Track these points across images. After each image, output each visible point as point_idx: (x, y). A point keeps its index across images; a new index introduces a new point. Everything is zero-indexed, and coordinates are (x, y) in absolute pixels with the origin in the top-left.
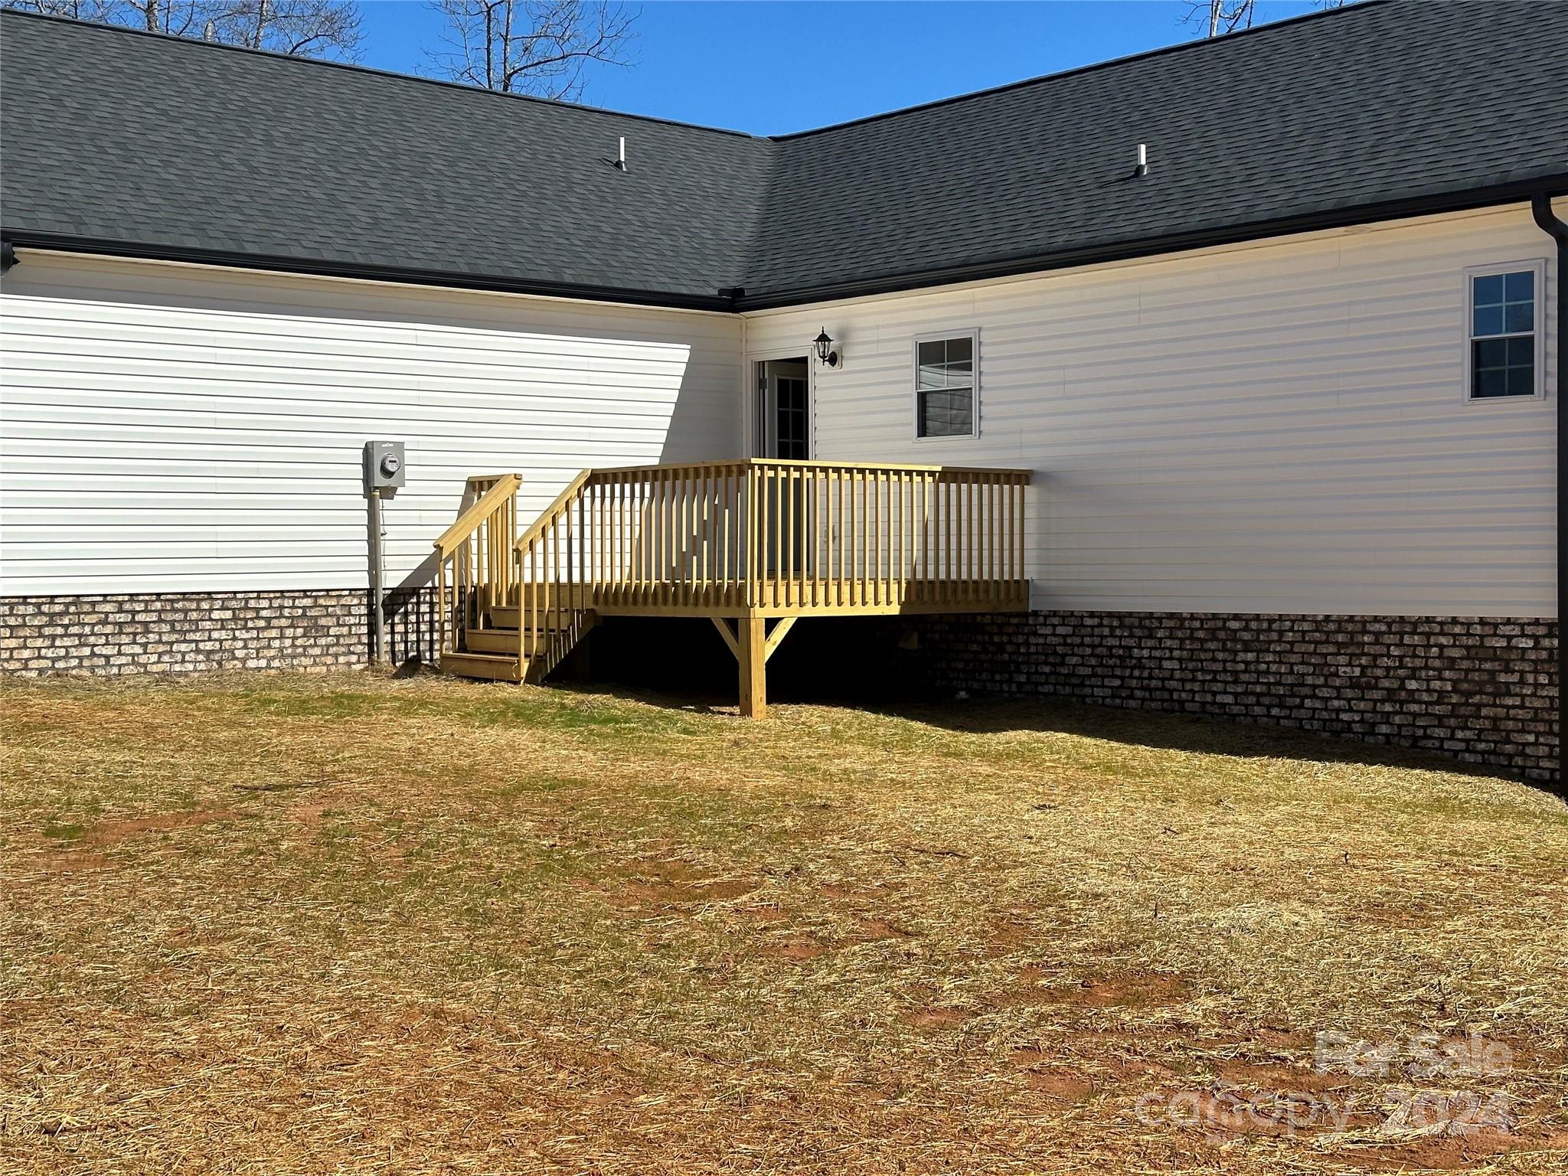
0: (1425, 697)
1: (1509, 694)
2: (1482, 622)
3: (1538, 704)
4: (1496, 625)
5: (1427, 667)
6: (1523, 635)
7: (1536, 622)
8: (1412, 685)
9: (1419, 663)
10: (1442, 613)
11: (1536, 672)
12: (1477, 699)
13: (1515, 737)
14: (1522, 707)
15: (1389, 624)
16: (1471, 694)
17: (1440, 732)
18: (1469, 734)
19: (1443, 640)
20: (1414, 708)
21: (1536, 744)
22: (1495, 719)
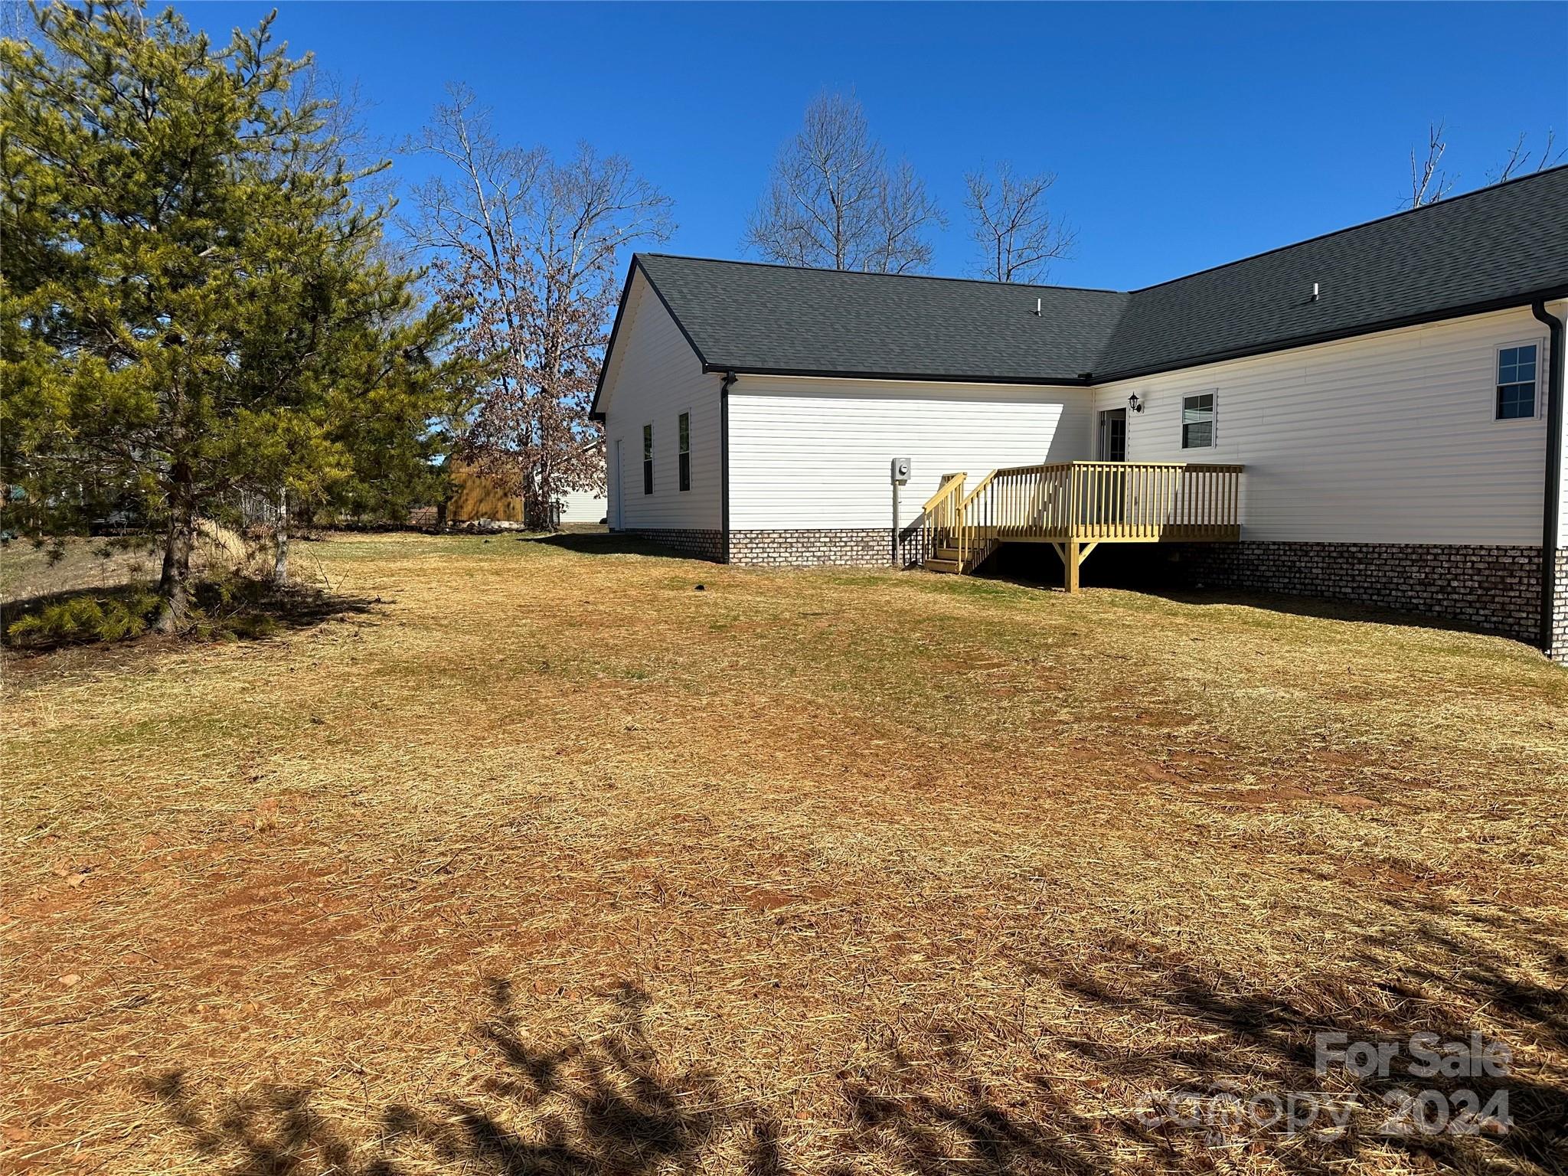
0: (1462, 591)
1: (1512, 589)
2: (1498, 548)
3: (1529, 595)
4: (1506, 550)
5: (1464, 574)
6: (1522, 556)
7: (1531, 548)
8: (1455, 584)
9: (1459, 571)
10: (1474, 543)
11: (1529, 577)
12: (1493, 592)
13: (1514, 614)
14: (1520, 597)
15: (1443, 550)
16: (1490, 589)
17: (1470, 611)
18: (1487, 612)
19: (1474, 558)
20: (1456, 597)
21: (1527, 618)
22: (1503, 604)
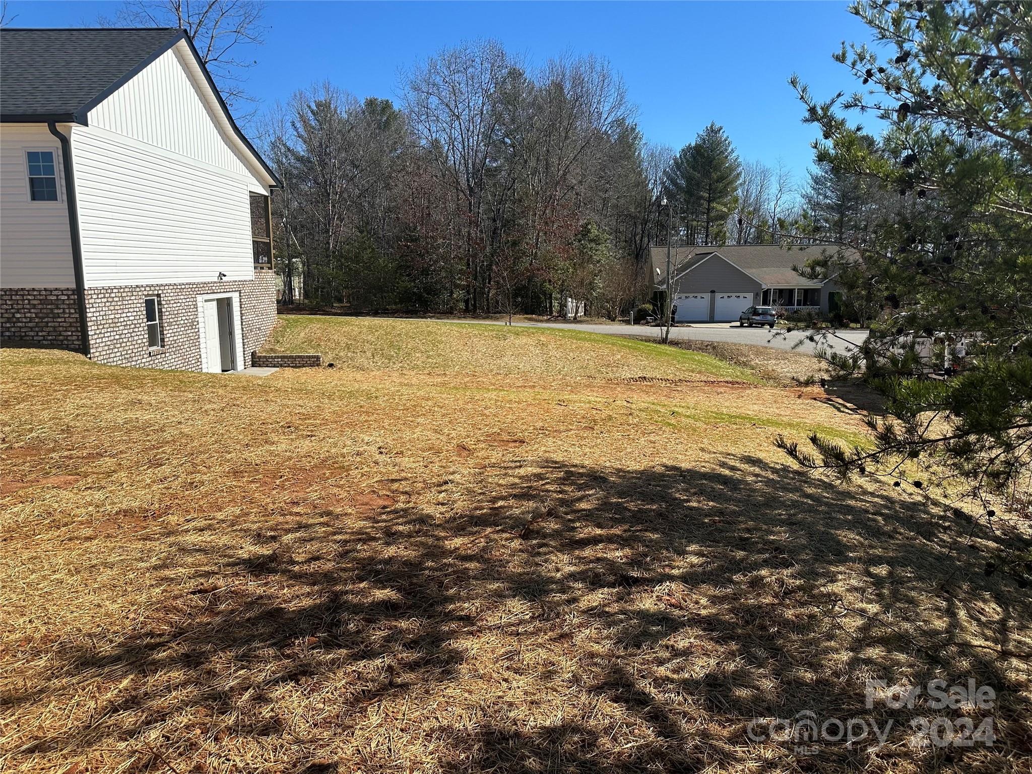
0: (24, 320)
1: (59, 317)
2: (45, 290)
3: (71, 320)
4: (51, 291)
5: (24, 308)
6: (63, 295)
7: (68, 289)
8: (18, 315)
9: (20, 307)
10: (28, 286)
11: (69, 308)
12: (46, 320)
13: (63, 333)
14: (65, 322)
15: (5, 292)
16: (44, 318)
17: (32, 334)
18: (44, 333)
19: (29, 297)
20: (20, 324)
21: (72, 335)
22: (54, 327)
